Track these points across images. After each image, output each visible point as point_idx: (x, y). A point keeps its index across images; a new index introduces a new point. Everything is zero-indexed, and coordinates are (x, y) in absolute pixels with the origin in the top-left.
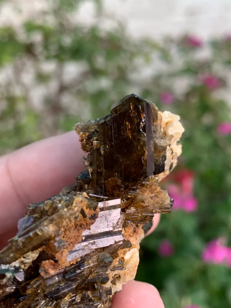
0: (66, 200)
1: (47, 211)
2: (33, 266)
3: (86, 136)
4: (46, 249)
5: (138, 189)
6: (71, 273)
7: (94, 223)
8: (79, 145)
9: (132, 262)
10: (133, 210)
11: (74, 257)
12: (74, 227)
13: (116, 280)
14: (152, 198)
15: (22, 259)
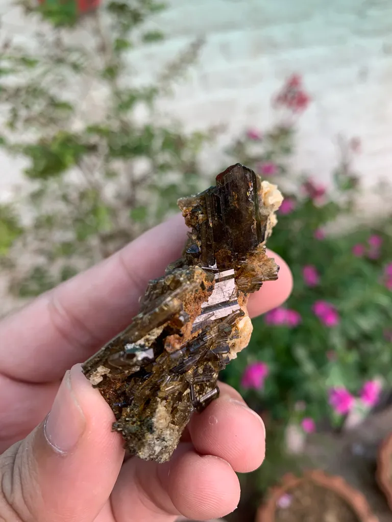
0: (187, 274)
1: (169, 286)
3: (190, 211)
4: (171, 324)
5: (247, 258)
6: (195, 345)
7: (211, 294)
8: (183, 220)
9: (247, 330)
10: (244, 279)
12: (194, 300)
13: (231, 350)
14: (260, 266)
15: (148, 336)
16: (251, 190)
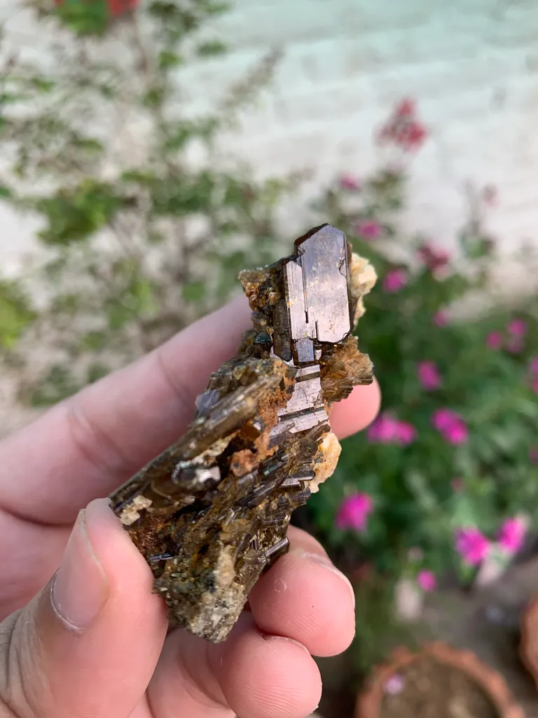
0: (263, 365)
1: (239, 381)
2: (217, 462)
3: (257, 287)
4: (242, 434)
5: (335, 352)
6: (270, 467)
7: (291, 398)
9: (334, 450)
12: (269, 404)
15: (209, 452)
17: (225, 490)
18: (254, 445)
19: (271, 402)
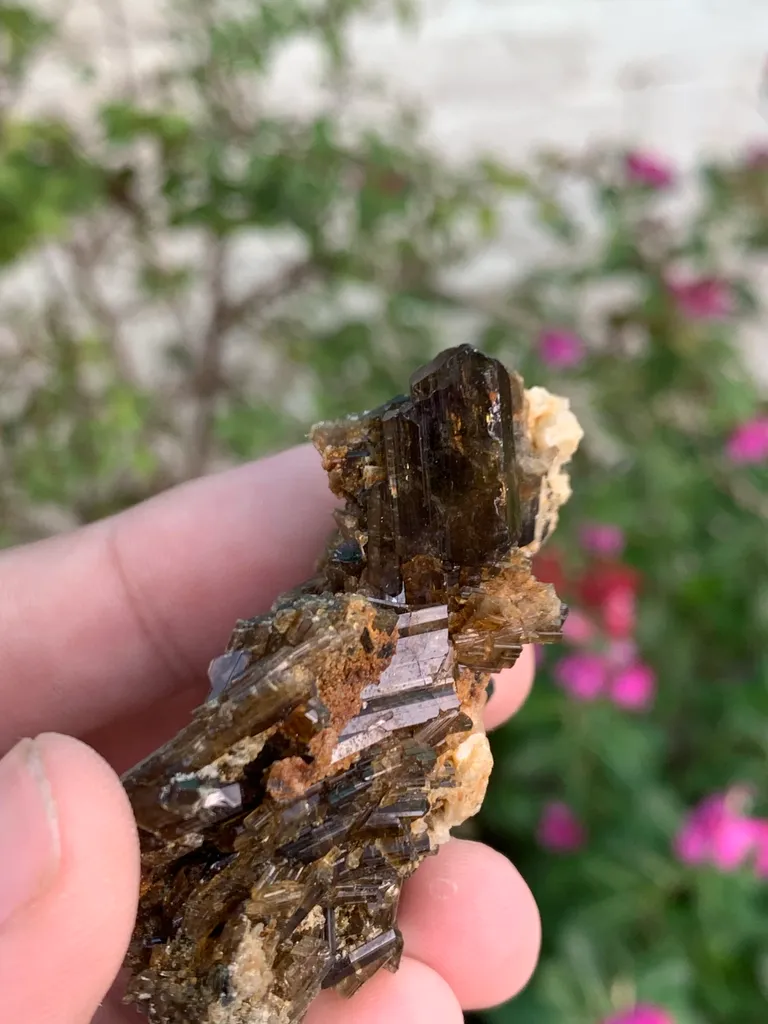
0: (329, 608)
1: (284, 636)
2: (245, 777)
3: (343, 454)
4: (286, 729)
5: (484, 581)
6: (340, 790)
7: (388, 666)
9: (476, 765)
10: (473, 635)
11: (345, 754)
12: (344, 677)
13: (434, 818)
14: (516, 604)
15: (227, 757)
16: (495, 409)
17: (257, 826)
18: (308, 750)
19: (347, 673)
